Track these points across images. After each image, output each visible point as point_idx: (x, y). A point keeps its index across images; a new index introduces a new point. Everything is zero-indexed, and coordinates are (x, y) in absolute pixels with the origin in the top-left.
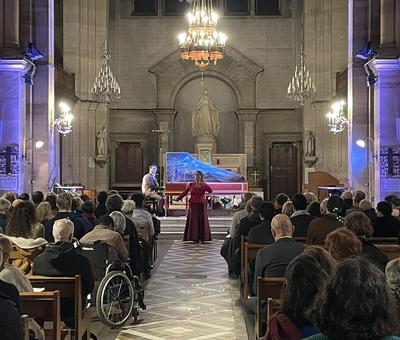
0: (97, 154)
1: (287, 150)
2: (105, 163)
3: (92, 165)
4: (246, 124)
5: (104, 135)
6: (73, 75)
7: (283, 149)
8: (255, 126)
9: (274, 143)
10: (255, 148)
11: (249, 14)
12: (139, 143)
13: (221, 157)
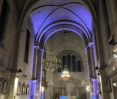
0: (51, 96)
2: (52, 98)
6: (47, 82)
8: (78, 91)
9: (82, 94)
11: (76, 71)
12: (59, 94)
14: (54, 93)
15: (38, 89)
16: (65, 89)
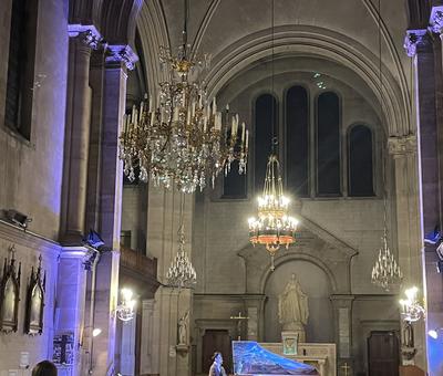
0: (178, 342)
1: (387, 340)
2: (186, 352)
3: (173, 354)
4: (341, 310)
5: (186, 321)
6: (156, 259)
7: (382, 339)
8: (351, 313)
9: (372, 332)
10: (351, 336)
11: (342, 196)
12: (226, 331)
13: (308, 347)
14: (197, 322)
15: (99, 296)
16: (266, 299)
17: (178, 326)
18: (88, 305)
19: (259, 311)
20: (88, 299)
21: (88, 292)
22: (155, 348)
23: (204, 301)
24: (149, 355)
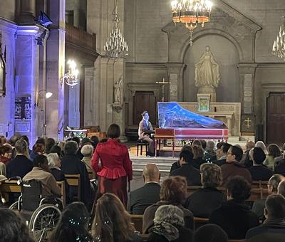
0: (114, 101)
2: (121, 109)
3: (110, 110)
4: (246, 76)
5: (120, 85)
6: (94, 35)
7: (279, 98)
8: (254, 77)
9: (270, 93)
10: (253, 97)
12: (152, 92)
13: (218, 105)
14: (129, 85)
16: (185, 67)
17: (114, 88)
18: (41, 73)
19: (179, 77)
20: (41, 68)
21: (41, 63)
22: (96, 105)
23: (134, 68)
24: (91, 111)
